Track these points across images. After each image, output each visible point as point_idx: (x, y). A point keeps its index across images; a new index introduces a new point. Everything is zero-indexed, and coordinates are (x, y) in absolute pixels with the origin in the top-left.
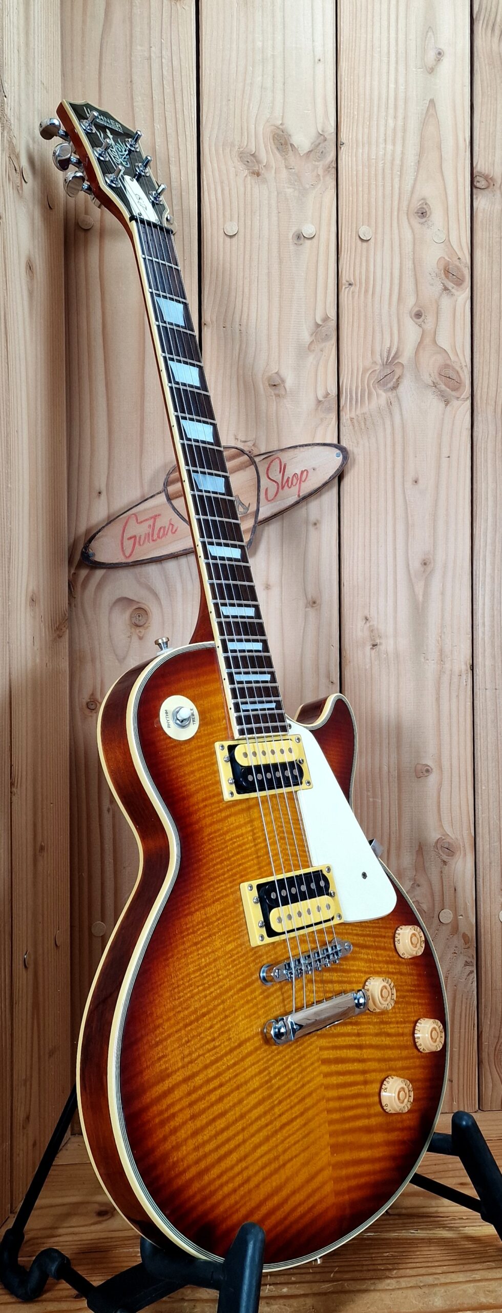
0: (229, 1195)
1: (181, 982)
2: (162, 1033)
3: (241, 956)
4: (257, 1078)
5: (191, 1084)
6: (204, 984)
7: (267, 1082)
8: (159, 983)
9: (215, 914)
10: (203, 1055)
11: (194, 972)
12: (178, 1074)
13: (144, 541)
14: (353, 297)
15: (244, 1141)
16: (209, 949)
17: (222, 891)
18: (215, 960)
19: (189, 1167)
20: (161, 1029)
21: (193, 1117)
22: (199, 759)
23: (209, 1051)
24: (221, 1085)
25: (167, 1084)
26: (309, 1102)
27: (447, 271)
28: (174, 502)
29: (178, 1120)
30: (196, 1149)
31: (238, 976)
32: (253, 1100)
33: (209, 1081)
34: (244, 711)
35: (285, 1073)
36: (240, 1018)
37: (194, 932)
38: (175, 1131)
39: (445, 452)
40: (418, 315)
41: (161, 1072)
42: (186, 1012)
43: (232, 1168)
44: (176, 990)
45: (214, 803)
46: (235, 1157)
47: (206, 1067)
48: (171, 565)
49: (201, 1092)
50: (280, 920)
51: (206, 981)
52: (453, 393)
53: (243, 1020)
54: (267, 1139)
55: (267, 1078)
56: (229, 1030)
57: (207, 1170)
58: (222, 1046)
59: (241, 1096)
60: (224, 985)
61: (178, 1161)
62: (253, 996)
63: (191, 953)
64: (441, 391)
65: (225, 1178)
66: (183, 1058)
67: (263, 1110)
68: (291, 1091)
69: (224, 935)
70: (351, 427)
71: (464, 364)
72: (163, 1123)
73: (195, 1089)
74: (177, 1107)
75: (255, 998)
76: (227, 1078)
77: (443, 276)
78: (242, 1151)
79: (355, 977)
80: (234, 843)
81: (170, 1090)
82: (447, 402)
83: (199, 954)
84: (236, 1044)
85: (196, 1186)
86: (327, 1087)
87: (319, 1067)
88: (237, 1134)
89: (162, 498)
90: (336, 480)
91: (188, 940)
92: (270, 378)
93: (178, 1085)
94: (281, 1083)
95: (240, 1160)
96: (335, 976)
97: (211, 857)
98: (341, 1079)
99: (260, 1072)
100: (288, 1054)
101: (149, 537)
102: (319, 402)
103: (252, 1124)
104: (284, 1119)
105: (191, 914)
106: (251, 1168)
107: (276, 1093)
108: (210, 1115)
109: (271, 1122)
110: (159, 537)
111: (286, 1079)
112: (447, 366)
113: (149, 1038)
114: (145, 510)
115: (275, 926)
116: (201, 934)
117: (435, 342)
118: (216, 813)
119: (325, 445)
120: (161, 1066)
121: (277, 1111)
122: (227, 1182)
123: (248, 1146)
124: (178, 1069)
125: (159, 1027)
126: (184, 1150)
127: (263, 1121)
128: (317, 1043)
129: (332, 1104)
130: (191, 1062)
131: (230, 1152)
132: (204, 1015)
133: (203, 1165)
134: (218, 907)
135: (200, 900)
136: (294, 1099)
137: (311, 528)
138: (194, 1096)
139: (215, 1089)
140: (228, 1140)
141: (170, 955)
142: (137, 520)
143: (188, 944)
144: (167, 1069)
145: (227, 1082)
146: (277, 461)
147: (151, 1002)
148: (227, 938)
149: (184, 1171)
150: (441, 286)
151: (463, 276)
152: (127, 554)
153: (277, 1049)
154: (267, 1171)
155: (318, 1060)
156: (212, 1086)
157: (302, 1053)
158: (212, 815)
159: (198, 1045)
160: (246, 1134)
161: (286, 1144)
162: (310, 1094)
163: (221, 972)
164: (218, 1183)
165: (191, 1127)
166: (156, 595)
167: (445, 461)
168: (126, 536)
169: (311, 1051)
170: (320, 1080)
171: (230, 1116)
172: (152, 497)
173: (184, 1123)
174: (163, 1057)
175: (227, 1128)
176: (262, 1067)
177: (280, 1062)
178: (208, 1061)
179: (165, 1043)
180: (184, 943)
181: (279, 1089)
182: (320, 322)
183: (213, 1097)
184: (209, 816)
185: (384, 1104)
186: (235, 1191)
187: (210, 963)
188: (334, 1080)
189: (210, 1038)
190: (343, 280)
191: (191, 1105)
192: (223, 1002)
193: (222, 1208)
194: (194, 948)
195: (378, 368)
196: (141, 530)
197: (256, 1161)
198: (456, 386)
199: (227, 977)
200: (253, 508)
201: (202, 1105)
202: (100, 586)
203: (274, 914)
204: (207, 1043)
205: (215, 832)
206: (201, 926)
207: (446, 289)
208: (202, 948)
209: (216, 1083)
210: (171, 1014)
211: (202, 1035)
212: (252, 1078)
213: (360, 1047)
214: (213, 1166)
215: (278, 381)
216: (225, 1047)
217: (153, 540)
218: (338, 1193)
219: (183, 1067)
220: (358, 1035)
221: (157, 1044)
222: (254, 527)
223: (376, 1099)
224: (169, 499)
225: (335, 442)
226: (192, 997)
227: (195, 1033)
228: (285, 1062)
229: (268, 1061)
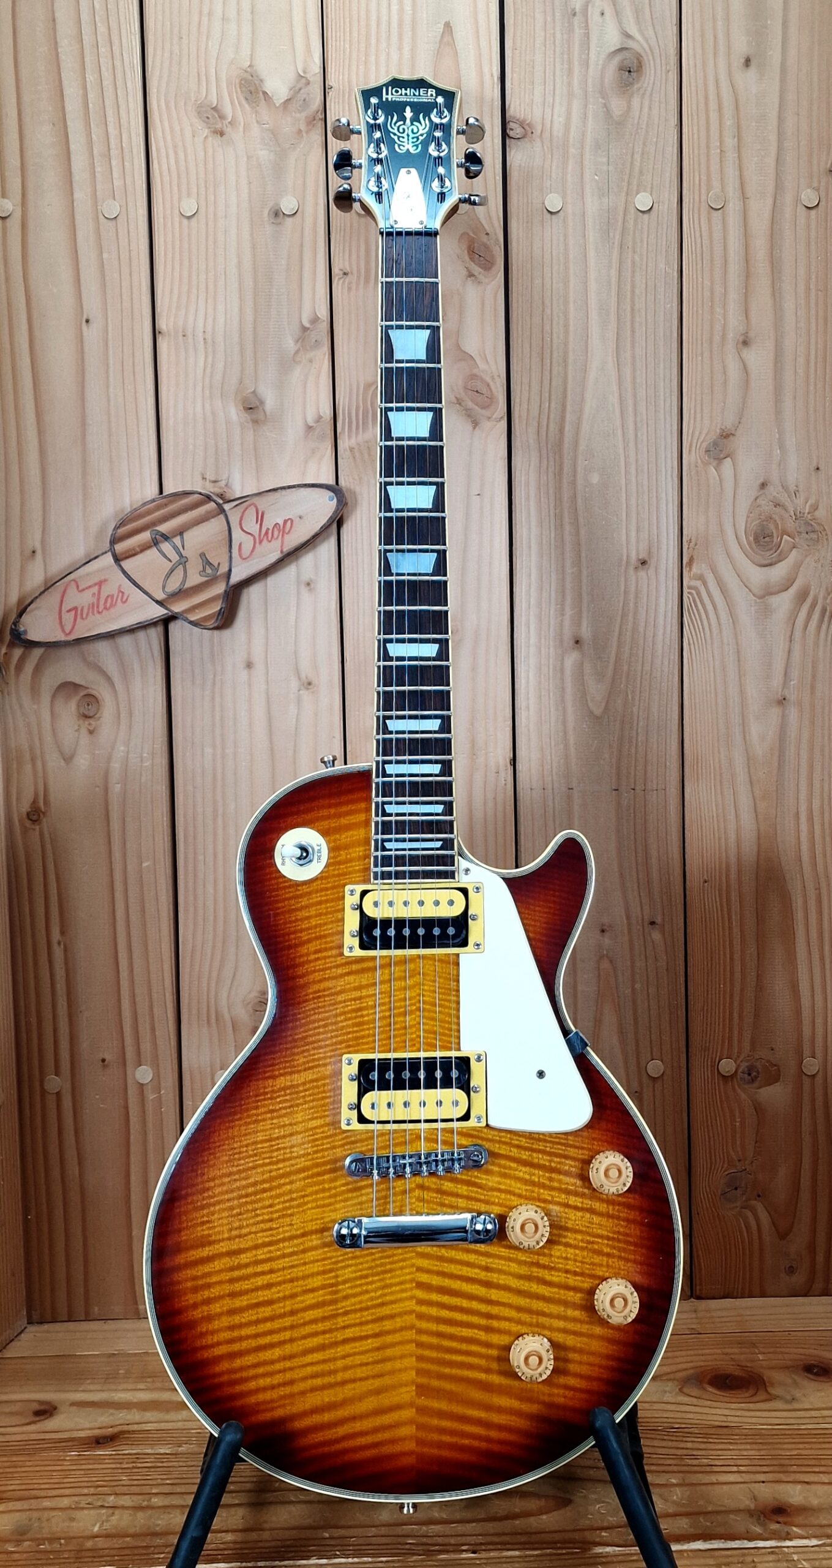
0: (264, 1389)
1: (245, 1149)
2: (212, 1197)
3: (327, 1137)
4: (320, 1278)
5: (235, 1261)
6: (272, 1157)
7: (332, 1285)
8: (218, 1144)
9: (304, 1084)
10: (256, 1233)
11: (262, 1142)
12: (222, 1244)
15: (292, 1340)
16: (286, 1121)
17: (319, 1059)
18: (291, 1135)
19: (219, 1344)
20: (210, 1193)
21: (233, 1295)
22: (320, 903)
23: (263, 1231)
24: (271, 1271)
25: (206, 1252)
26: (388, 1325)
29: (215, 1291)
31: (317, 1158)
32: (310, 1299)
33: (257, 1262)
35: (359, 1282)
36: (310, 1206)
37: (271, 1099)
38: (208, 1301)
39: (474, 489)
41: (202, 1236)
42: (244, 1183)
43: (272, 1362)
44: (236, 1156)
45: (329, 957)
46: (277, 1352)
47: (256, 1247)
50: (373, 1106)
51: (275, 1154)
53: (313, 1208)
54: (322, 1348)
55: (333, 1281)
56: (292, 1215)
57: (240, 1354)
58: (281, 1230)
59: (294, 1291)
60: (296, 1164)
61: (207, 1332)
62: (333, 1185)
63: (264, 1120)
65: (261, 1370)
66: (231, 1230)
67: (321, 1315)
68: (363, 1305)
69: (310, 1109)
72: (196, 1290)
73: (239, 1267)
74: (214, 1279)
75: (335, 1188)
76: (280, 1266)
78: (288, 1349)
80: (347, 1006)
81: (209, 1259)
83: (272, 1124)
84: (298, 1232)
85: (225, 1365)
86: (421, 1316)
87: (411, 1289)
88: (285, 1329)
91: (264, 1106)
93: (221, 1255)
94: (350, 1292)
95: (284, 1358)
97: (313, 1018)
99: (324, 1272)
100: (367, 1262)
103: (305, 1324)
104: (349, 1333)
105: (274, 1077)
106: (297, 1371)
107: (341, 1302)
108: (254, 1298)
109: (330, 1331)
111: (358, 1290)
113: (195, 1198)
115: (367, 1112)
116: (280, 1102)
118: (330, 968)
120: (201, 1231)
121: (341, 1321)
122: (264, 1375)
123: (296, 1347)
124: (223, 1240)
125: (208, 1189)
126: (216, 1324)
127: (320, 1327)
128: (414, 1261)
129: (425, 1338)
130: (240, 1236)
131: (272, 1346)
132: (264, 1191)
133: (236, 1347)
134: (309, 1075)
135: (288, 1065)
136: (367, 1316)
138: (236, 1274)
139: (263, 1273)
140: (271, 1332)
141: (237, 1117)
143: (263, 1110)
144: (210, 1235)
145: (279, 1270)
147: (203, 1162)
148: (313, 1113)
149: (213, 1346)
153: (353, 1253)
154: (318, 1382)
155: (411, 1281)
156: (259, 1269)
157: (388, 1267)
158: (324, 970)
159: (251, 1221)
160: (296, 1334)
161: (348, 1361)
162: (392, 1317)
163: (295, 1149)
164: (252, 1372)
165: (227, 1304)
167: (473, 499)
169: (402, 1268)
170: (411, 1305)
171: (278, 1308)
173: (221, 1297)
174: (208, 1222)
175: (271, 1319)
176: (328, 1267)
177: (353, 1268)
178: (260, 1241)
179: (212, 1209)
180: (257, 1108)
181: (346, 1298)
183: (260, 1281)
184: (320, 970)
186: (273, 1387)
187: (284, 1137)
188: (433, 1311)
189: (266, 1217)
191: (232, 1281)
192: (291, 1183)
193: (253, 1400)
194: (269, 1115)
197: (307, 1367)
199: (303, 1156)
201: (245, 1285)
203: (368, 1098)
204: (263, 1222)
205: (324, 990)
206: (283, 1093)
208: (278, 1117)
209: (266, 1267)
210: (226, 1180)
211: (258, 1212)
212: (312, 1275)
213: (488, 1284)
214: (249, 1352)
216: (284, 1232)
219: (229, 1239)
221: (203, 1207)
226: (254, 1168)
227: (250, 1207)
228: (361, 1270)
229: (336, 1262)
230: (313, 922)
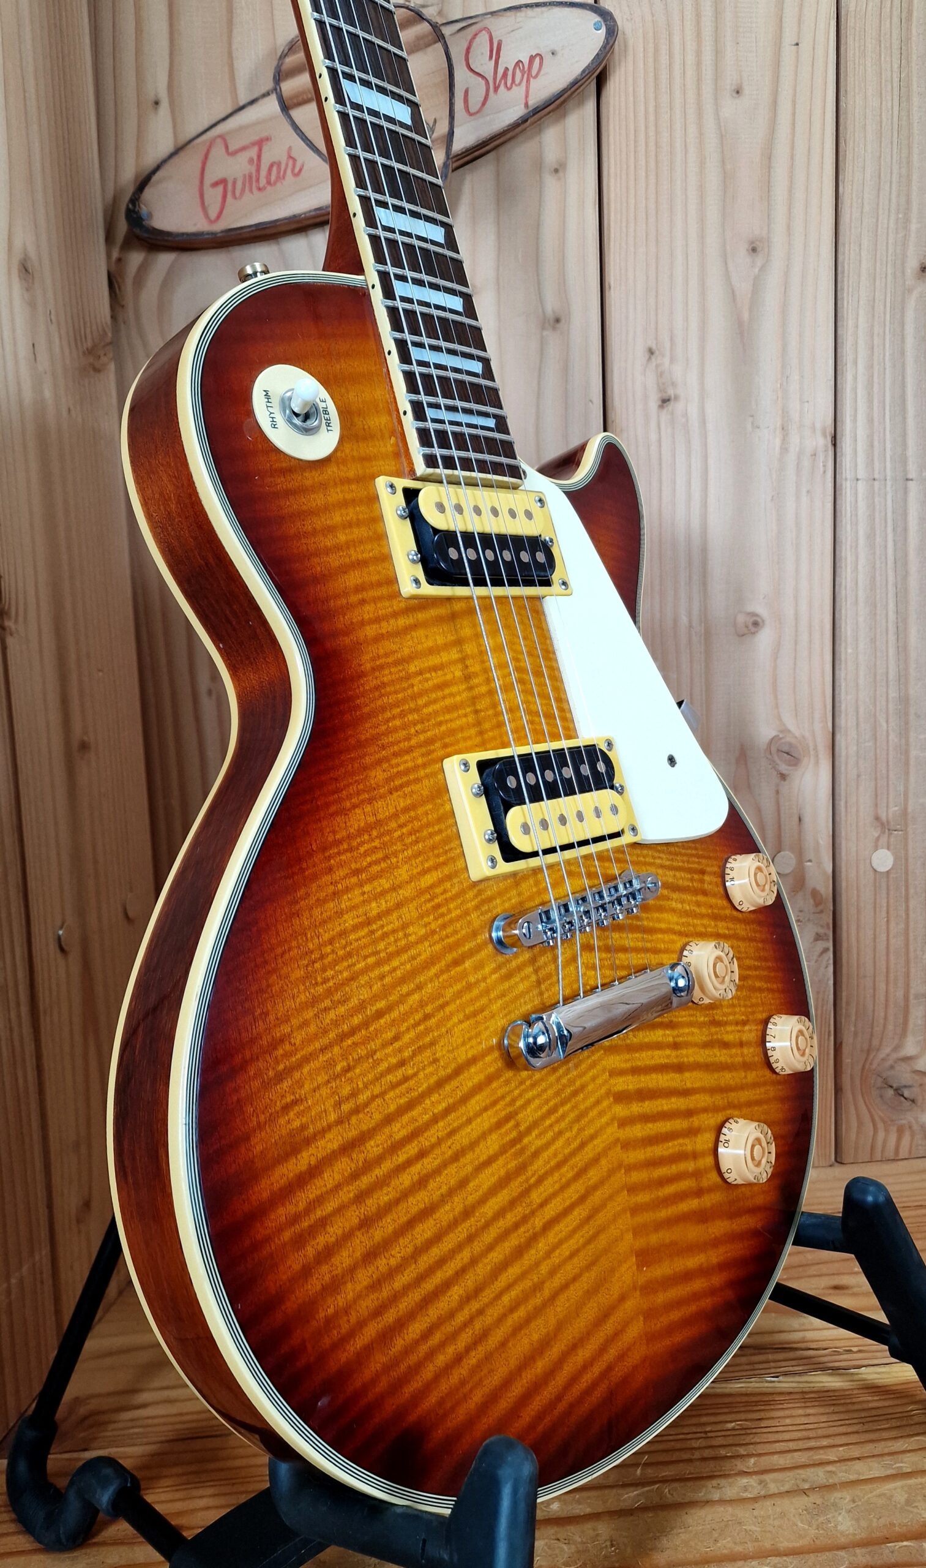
0: (448, 1368)
1: (328, 949)
2: (291, 1054)
3: (453, 899)
4: (494, 1136)
5: (357, 1158)
6: (377, 953)
7: (514, 1142)
8: (279, 951)
9: (396, 816)
10: (382, 1094)
11: (356, 928)
12: (329, 1136)
13: (243, 190)
15: (474, 1262)
16: (385, 883)
17: (407, 772)
18: (399, 905)
19: (361, 1324)
20: (287, 1047)
21: (366, 1223)
22: (344, 504)
23: (394, 1086)
24: (422, 1154)
25: (305, 1159)
26: (594, 1175)
28: (296, 113)
29: (334, 1231)
30: (375, 1285)
31: (447, 937)
32: (487, 1179)
33: (396, 1147)
34: (434, 421)
35: (548, 1122)
36: (455, 1020)
37: (351, 849)
38: (328, 1253)
41: (291, 1134)
42: (342, 1010)
43: (452, 1315)
44: (317, 965)
45: (381, 598)
46: (456, 1293)
47: (389, 1120)
49: (378, 1172)
50: (526, 829)
51: (381, 946)
53: (461, 1022)
54: (519, 1252)
55: (514, 1134)
56: (432, 1044)
57: (401, 1324)
58: (421, 1075)
59: (463, 1174)
60: (419, 955)
61: (336, 1314)
62: (479, 975)
63: (347, 890)
65: (437, 1337)
66: (338, 1104)
67: (507, 1198)
68: (560, 1157)
69: (415, 856)
72: (299, 1241)
73: (368, 1166)
74: (330, 1207)
75: (484, 979)
76: (433, 1140)
78: (470, 1281)
79: (664, 942)
80: (427, 680)
81: (314, 1172)
83: (363, 893)
84: (449, 1071)
85: (379, 1361)
86: (627, 1145)
87: (610, 1107)
88: (460, 1247)
89: (271, 105)
91: (341, 865)
93: (330, 1159)
94: (539, 1143)
95: (467, 1299)
96: (629, 939)
97: (379, 703)
98: (652, 1128)
99: (499, 1125)
100: (551, 1086)
101: (251, 181)
103: (487, 1225)
104: (550, 1211)
105: (344, 812)
106: (489, 1312)
107: (531, 1163)
108: (401, 1214)
109: (525, 1219)
110: (269, 183)
111: (550, 1134)
113: (261, 1064)
114: (241, 128)
115: (518, 841)
116: (366, 854)
118: (386, 618)
120: (292, 1121)
121: (536, 1197)
122: (443, 1345)
123: (482, 1270)
124: (330, 1127)
125: (282, 1041)
126: (350, 1291)
127: (510, 1218)
128: (604, 1063)
129: (637, 1177)
130: (356, 1111)
131: (447, 1285)
132: (380, 1014)
133: (390, 1317)
134: (398, 801)
135: (361, 787)
136: (567, 1172)
137: (548, 178)
138: (365, 1181)
139: (409, 1163)
140: (441, 1262)
141: (301, 892)
142: (227, 148)
143: (342, 873)
144: (303, 1127)
145: (433, 1147)
146: (484, 38)
147: (261, 991)
148: (422, 863)
149: (351, 1334)
152: (213, 214)
153: (530, 1077)
154: (521, 1313)
155: (607, 1095)
156: (401, 1157)
157: (578, 1083)
158: (378, 620)
159: (370, 1076)
160: (477, 1247)
161: (555, 1259)
162: (596, 1160)
163: (411, 929)
164: (423, 1349)
165: (360, 1244)
167: (788, 52)
168: (208, 182)
169: (594, 1079)
170: (613, 1132)
171: (444, 1215)
172: (251, 102)
173: (348, 1236)
174: (295, 1102)
175: (437, 1238)
176: (503, 1113)
177: (537, 1102)
178: (392, 1108)
179: (297, 1075)
180: (330, 870)
181: (536, 1154)
183: (406, 1180)
184: (372, 622)
185: (724, 1169)
186: (458, 1359)
187: (388, 912)
188: (638, 1131)
189: (393, 1061)
191: (360, 1198)
192: (419, 987)
193: (433, 1399)
194: (354, 880)
196: (237, 167)
197: (499, 1296)
199: (425, 938)
200: (443, 129)
201: (384, 1197)
202: (168, 283)
203: (514, 818)
204: (390, 1070)
205: (386, 655)
206: (366, 837)
208: (371, 879)
209: (411, 1149)
210: (309, 1014)
211: (378, 1055)
212: (484, 1136)
213: (679, 1068)
214: (411, 1316)
216: (427, 1077)
217: (259, 189)
218: (650, 1338)
219: (340, 1122)
220: (676, 1046)
221: (280, 1078)
222: (446, 166)
223: (709, 1160)
224: (286, 107)
226: (353, 978)
227: (362, 1051)
228: (547, 1101)
229: (514, 1101)
230: (342, 537)
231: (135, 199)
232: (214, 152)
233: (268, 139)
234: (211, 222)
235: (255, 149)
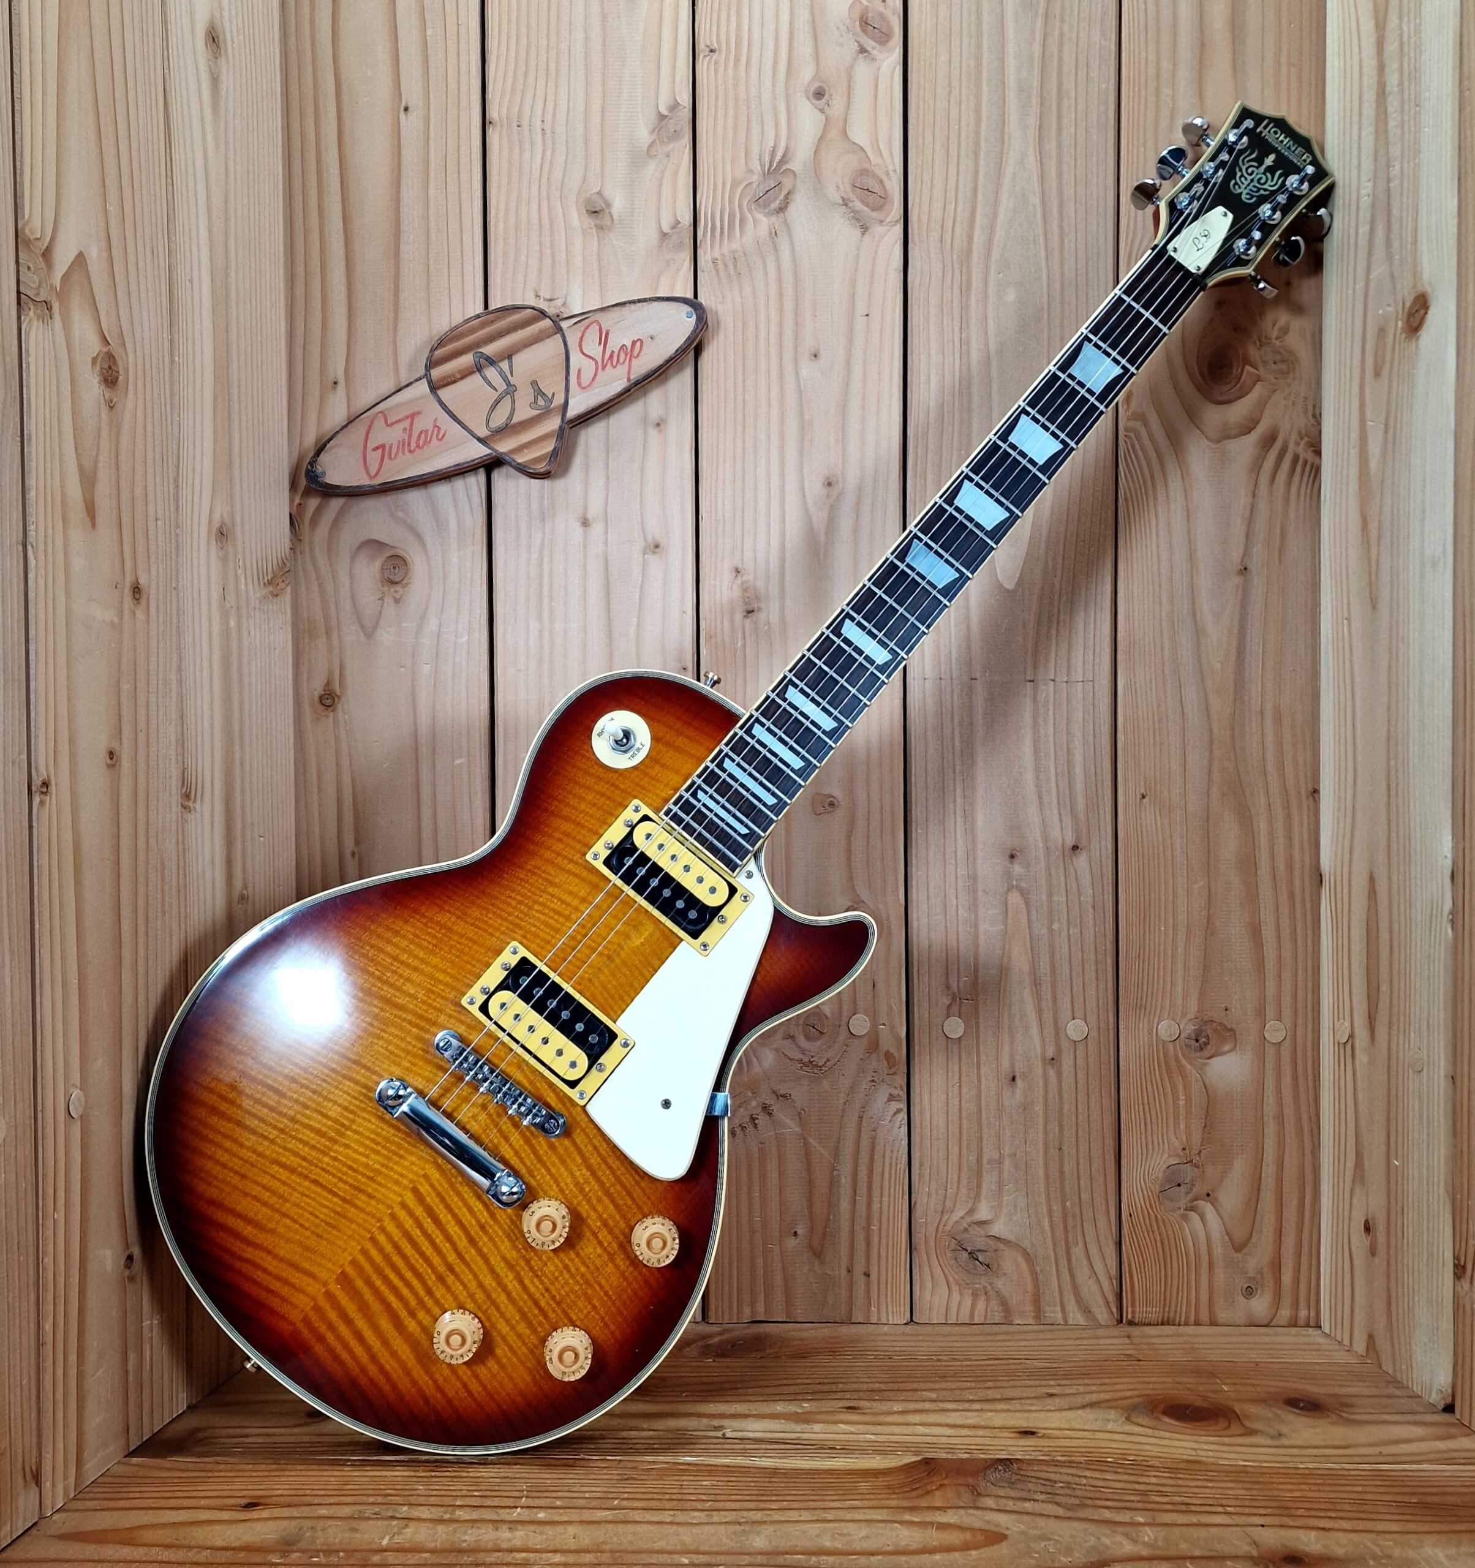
13: (397, 453)
14: (716, 71)
27: (864, 23)
28: (442, 393)
39: (861, 308)
40: (819, 94)
48: (441, 491)
52: (874, 214)
64: (855, 212)
70: (714, 273)
71: (891, 168)
77: (858, 29)
82: (865, 229)
89: (423, 387)
90: (692, 354)
92: (588, 202)
101: (405, 446)
102: (664, 235)
110: (418, 446)
112: (863, 172)
114: (399, 405)
117: (845, 134)
119: (668, 299)
137: (653, 432)
150: (856, 47)
151: (890, 27)
152: (373, 473)
166: (419, 537)
167: (860, 320)
168: (371, 445)
172: (407, 386)
182: (665, 112)
190: (701, 46)
195: (755, 178)
196: (392, 436)
198: (880, 203)
200: (559, 400)
202: (336, 523)
207: (863, 50)
215: (599, 204)
222: (561, 429)
224: (434, 388)
225: (690, 295)
231: (312, 463)
232: (376, 424)
233: (419, 413)
234: (371, 478)
235: (408, 421)
